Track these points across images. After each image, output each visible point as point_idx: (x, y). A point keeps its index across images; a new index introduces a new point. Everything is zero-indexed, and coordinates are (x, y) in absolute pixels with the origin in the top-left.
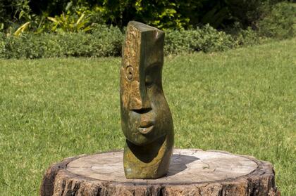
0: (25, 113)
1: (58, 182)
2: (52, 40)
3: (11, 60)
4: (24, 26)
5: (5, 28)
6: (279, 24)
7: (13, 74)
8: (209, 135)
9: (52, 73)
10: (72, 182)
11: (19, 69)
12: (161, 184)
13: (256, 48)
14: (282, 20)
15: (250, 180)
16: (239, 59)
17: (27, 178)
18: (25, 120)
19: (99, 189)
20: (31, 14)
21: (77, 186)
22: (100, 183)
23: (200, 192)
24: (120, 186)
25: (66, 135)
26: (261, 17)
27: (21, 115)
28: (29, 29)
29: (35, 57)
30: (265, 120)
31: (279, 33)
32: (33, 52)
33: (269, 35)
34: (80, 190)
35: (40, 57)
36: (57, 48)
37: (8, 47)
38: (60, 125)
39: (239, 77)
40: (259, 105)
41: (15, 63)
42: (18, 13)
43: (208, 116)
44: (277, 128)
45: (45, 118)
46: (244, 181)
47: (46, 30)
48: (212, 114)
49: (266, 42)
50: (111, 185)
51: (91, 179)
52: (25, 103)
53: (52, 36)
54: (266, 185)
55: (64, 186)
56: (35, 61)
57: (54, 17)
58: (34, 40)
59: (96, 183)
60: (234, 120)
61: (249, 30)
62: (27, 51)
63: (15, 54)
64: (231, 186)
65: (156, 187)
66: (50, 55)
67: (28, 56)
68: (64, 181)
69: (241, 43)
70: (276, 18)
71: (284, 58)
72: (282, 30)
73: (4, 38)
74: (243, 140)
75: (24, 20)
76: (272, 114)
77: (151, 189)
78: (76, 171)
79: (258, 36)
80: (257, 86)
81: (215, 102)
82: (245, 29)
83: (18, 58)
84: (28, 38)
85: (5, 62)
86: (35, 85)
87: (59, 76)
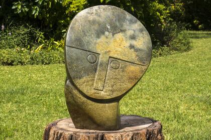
0: (40, 95)
1: (52, 132)
2: (56, 54)
3: (33, 65)
4: (41, 46)
5: (31, 48)
6: (182, 43)
7: (34, 73)
8: (139, 106)
9: (55, 72)
10: (58, 132)
11: (38, 70)
12: (103, 133)
13: (169, 57)
14: (184, 41)
15: (148, 130)
16: (159, 63)
17: (40, 130)
18: (40, 99)
19: (72, 136)
20: (44, 40)
21: (61, 134)
22: (72, 133)
23: (122, 136)
24: (82, 134)
25: (62, 107)
26: (172, 39)
27: (38, 96)
28: (44, 48)
29: (46, 64)
30: (170, 97)
31: (182, 48)
32: (45, 61)
33: (176, 50)
34: (62, 136)
35: (49, 63)
36: (59, 58)
37: (32, 59)
38: (59, 101)
39: (158, 73)
40: (168, 89)
41: (36, 67)
42: (38, 39)
43: (139, 95)
44: (176, 101)
45: (51, 98)
46: (145, 131)
47: (53, 48)
48: (141, 95)
49: (174, 54)
50: (78, 134)
51: (68, 131)
52: (41, 89)
53: (56, 52)
54: (156, 133)
55: (54, 134)
56: (47, 66)
57: (57, 41)
58: (46, 54)
59: (70, 133)
60: (153, 97)
61: (165, 47)
62: (42, 60)
63: (35, 62)
64: (137, 133)
65: (100, 134)
66: (55, 62)
67: (43, 63)
68: (55, 132)
69: (160, 54)
70: (180, 40)
71: (183, 62)
72: (184, 47)
73: (30, 53)
74: (157, 108)
75: (41, 43)
76: (174, 94)
77: (97, 135)
78: (61, 127)
79: (170, 50)
80: (168, 79)
81: (144, 87)
82: (162, 46)
83: (37, 64)
84: (43, 53)
85: (30, 67)
86: (46, 79)
87: (59, 74)
